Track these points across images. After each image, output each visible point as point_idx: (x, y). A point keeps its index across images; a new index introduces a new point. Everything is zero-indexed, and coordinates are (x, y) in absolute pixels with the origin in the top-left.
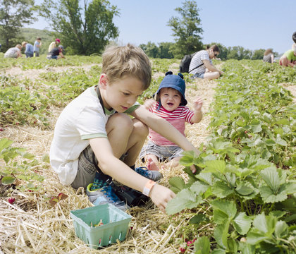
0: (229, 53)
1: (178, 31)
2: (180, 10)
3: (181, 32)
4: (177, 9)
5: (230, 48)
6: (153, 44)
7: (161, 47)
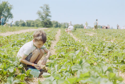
0: (62, 26)
1: (41, 16)
2: (42, 7)
3: (42, 17)
4: (40, 7)
5: (62, 23)
6: (23, 21)
7: (27, 23)
